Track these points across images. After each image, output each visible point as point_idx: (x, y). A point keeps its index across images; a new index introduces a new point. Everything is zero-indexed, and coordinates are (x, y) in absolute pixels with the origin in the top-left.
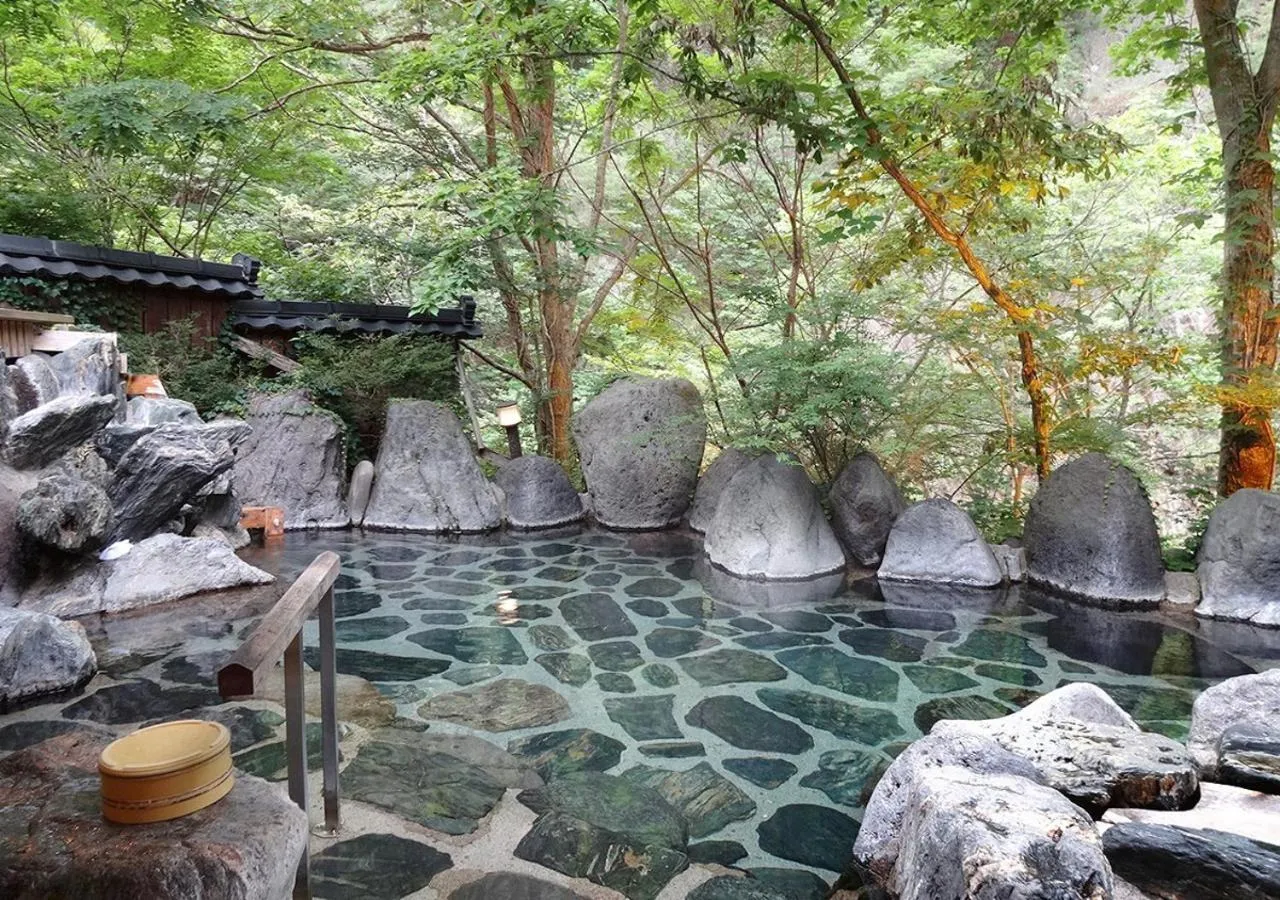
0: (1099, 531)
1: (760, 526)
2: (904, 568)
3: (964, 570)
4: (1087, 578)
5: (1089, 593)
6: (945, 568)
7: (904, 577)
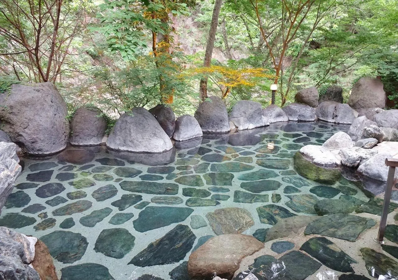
0: (223, 115)
1: (155, 134)
2: (186, 136)
3: (197, 133)
4: (221, 128)
5: (222, 131)
6: (194, 134)
7: (187, 139)
